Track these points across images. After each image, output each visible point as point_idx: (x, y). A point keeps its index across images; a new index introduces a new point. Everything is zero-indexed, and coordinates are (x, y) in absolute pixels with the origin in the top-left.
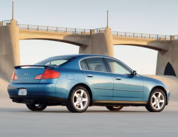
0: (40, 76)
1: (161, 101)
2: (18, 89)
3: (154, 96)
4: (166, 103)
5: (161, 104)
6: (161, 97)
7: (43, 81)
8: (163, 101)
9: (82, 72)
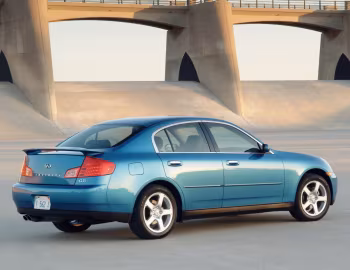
0: (76, 171)
1: (321, 199)
2: (34, 196)
3: (306, 189)
4: (331, 201)
5: (320, 204)
6: (319, 190)
7: (81, 181)
8: (324, 198)
9: (160, 157)
